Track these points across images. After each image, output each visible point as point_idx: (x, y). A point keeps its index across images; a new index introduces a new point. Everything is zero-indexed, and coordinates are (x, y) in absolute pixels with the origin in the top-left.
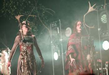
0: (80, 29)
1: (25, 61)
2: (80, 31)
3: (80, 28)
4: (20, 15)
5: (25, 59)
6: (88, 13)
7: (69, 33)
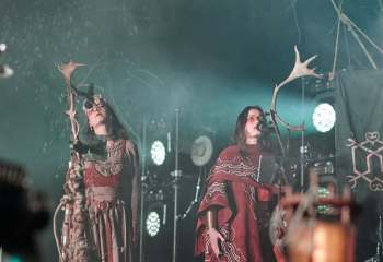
0: (256, 132)
1: (77, 211)
2: (257, 136)
3: (257, 128)
4: (75, 62)
5: (77, 202)
6: (288, 80)
7: (202, 155)
